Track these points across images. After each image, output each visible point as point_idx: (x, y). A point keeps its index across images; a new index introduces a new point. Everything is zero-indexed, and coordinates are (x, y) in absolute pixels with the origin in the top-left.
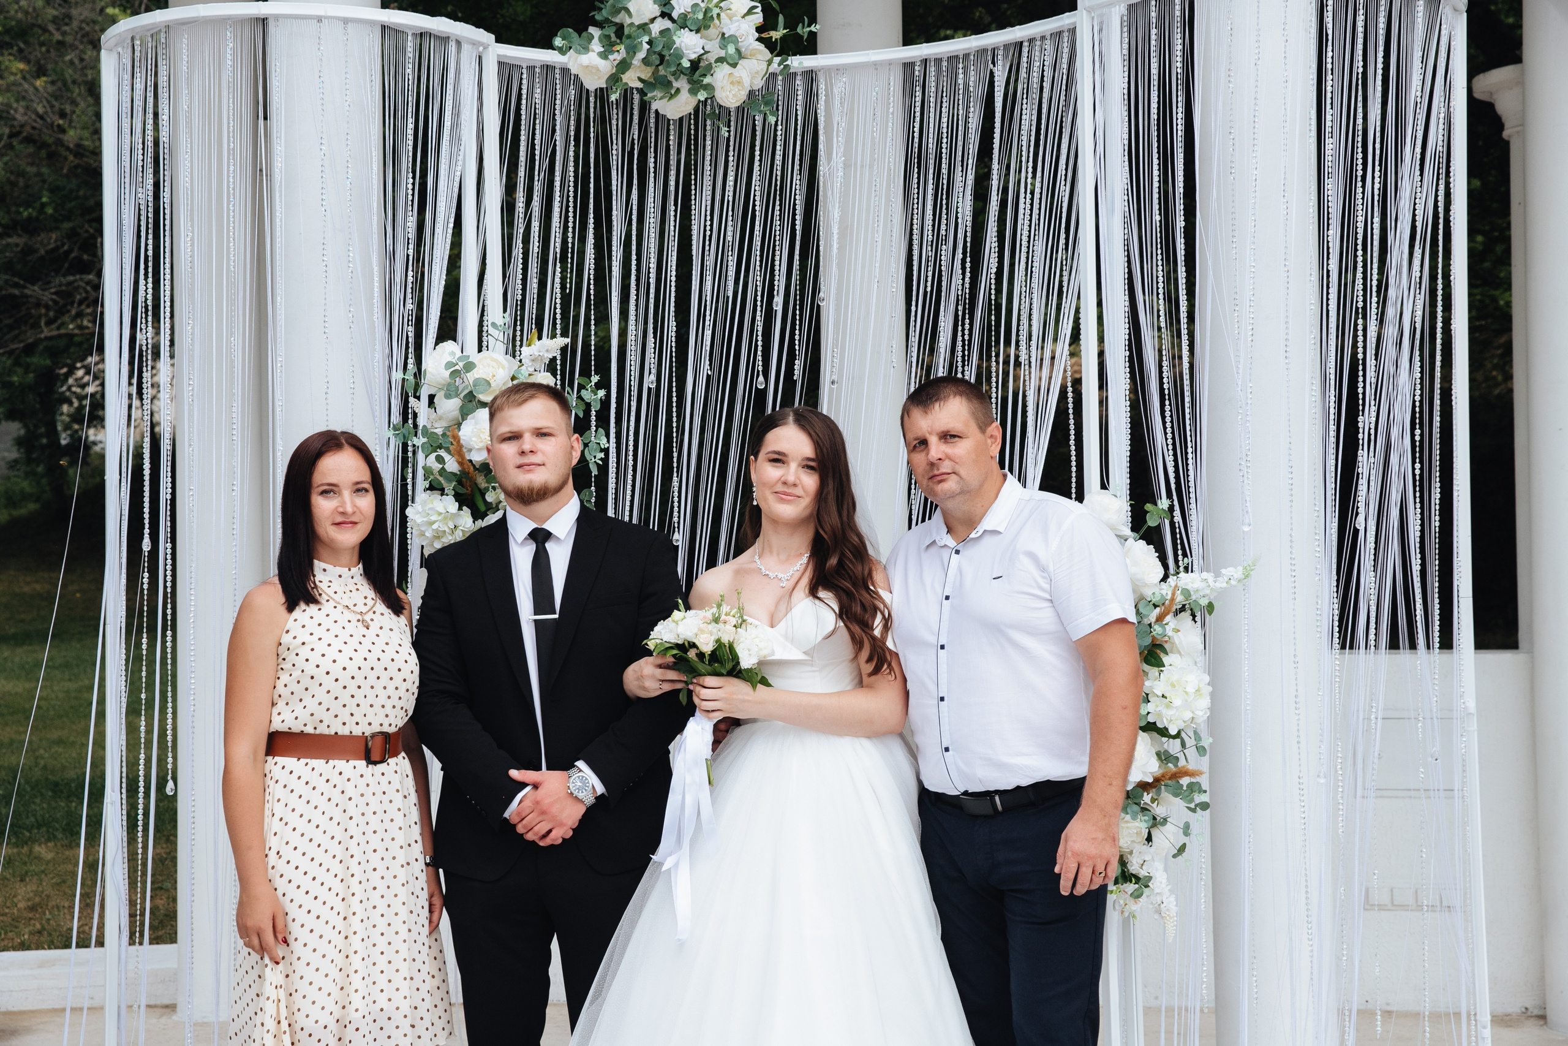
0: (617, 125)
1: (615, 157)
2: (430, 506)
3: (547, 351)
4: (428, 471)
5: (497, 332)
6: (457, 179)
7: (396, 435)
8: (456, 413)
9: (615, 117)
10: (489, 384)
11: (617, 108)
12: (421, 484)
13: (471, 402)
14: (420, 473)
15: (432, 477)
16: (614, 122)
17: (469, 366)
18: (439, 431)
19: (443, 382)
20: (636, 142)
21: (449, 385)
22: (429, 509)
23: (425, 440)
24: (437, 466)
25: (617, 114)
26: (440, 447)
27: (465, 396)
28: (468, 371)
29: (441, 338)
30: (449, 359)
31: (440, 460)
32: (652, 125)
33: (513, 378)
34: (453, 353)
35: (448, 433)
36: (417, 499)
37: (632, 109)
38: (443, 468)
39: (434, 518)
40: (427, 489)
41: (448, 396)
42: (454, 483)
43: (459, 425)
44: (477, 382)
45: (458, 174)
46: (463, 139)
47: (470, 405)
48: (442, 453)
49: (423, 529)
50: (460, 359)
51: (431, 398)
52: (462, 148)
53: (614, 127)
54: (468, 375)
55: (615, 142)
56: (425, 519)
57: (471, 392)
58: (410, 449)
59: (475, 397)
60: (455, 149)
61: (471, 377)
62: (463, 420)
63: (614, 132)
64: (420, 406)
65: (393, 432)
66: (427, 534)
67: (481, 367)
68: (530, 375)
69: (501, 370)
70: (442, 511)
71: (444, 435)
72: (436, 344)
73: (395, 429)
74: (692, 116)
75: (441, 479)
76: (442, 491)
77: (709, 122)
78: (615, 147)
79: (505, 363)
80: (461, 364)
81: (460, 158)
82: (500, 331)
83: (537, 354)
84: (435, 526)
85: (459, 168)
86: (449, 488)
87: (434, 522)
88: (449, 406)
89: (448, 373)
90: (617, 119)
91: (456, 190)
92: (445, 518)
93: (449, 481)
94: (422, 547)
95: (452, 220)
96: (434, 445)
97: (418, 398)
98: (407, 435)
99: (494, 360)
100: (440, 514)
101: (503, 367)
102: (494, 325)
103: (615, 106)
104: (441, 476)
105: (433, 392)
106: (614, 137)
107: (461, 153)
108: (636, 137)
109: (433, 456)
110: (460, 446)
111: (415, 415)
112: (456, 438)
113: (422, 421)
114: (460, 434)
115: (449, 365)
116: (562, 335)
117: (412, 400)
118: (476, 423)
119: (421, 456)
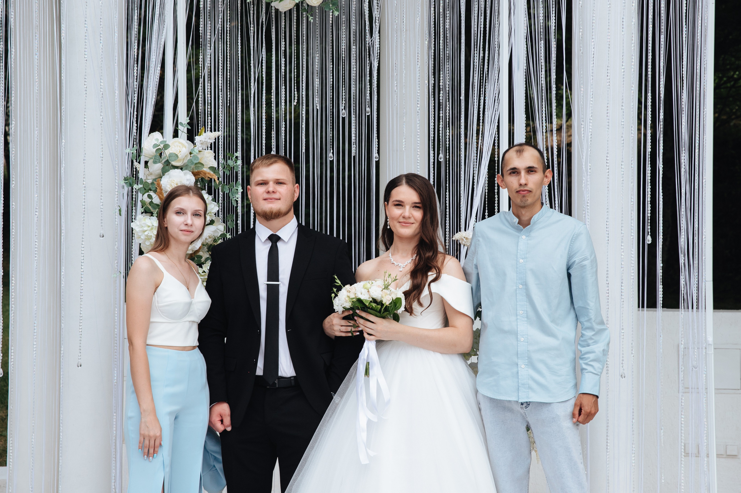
0: (254, 14)
1: (252, 31)
2: (144, 222)
3: (209, 139)
4: (143, 203)
5: (183, 128)
6: (163, 44)
7: (126, 183)
8: (160, 171)
9: (252, 9)
10: (177, 156)
11: (253, 4)
12: (140, 209)
13: (168, 166)
14: (139, 204)
15: (145, 206)
16: (252, 12)
17: (166, 146)
18: (150, 181)
19: (153, 155)
20: (264, 23)
21: (155, 156)
22: (143, 223)
23: (142, 186)
24: (148, 200)
25: (254, 7)
26: (151, 190)
27: (165, 162)
28: (166, 149)
29: (152, 130)
30: (156, 142)
31: (150, 197)
32: (273, 14)
33: (191, 153)
34: (157, 140)
35: (155, 182)
36: (137, 218)
37: (262, 5)
38: (151, 202)
39: (145, 229)
40: (142, 213)
41: (155, 162)
42: (157, 210)
43: (161, 177)
44: (171, 155)
45: (163, 40)
46: (166, 21)
47: (167, 167)
48: (151, 193)
49: (140, 234)
50: (161, 142)
51: (146, 163)
52: (165, 26)
53: (252, 15)
54: (166, 151)
55: (252, 23)
56: (141, 229)
57: (167, 160)
58: (134, 190)
59: (170, 163)
60: (161, 27)
61: (167, 152)
62: (163, 175)
63: (252, 18)
64: (140, 167)
65: (124, 181)
66: (142, 237)
67: (173, 146)
68: (200, 151)
69: (184, 148)
70: (151, 225)
71: (152, 183)
72: (150, 133)
73: (125, 179)
74: (295, 9)
75: (150, 207)
76: (152, 214)
77: (304, 13)
78: (252, 25)
79: (186, 145)
80: (162, 146)
81: (165, 31)
82: (184, 127)
83: (204, 140)
84: (146, 233)
85: (163, 37)
86: (155, 213)
87: (146, 231)
88: (156, 168)
89: (155, 149)
90: (254, 10)
91: (162, 49)
92: (152, 229)
93: (155, 209)
94: (140, 244)
95: (160, 65)
96: (147, 189)
97: (139, 163)
98: (131, 183)
99: (180, 143)
100: (149, 226)
101: (185, 147)
102: (181, 123)
103: (252, 3)
104: (150, 205)
105: (147, 160)
106: (252, 20)
107: (165, 29)
108: (264, 20)
109: (146, 195)
110: (161, 189)
111: (137, 172)
112: (159, 185)
113: (141, 175)
114: (162, 182)
115: (155, 146)
116: (219, 131)
117: (136, 164)
118: (170, 177)
119: (140, 195)
